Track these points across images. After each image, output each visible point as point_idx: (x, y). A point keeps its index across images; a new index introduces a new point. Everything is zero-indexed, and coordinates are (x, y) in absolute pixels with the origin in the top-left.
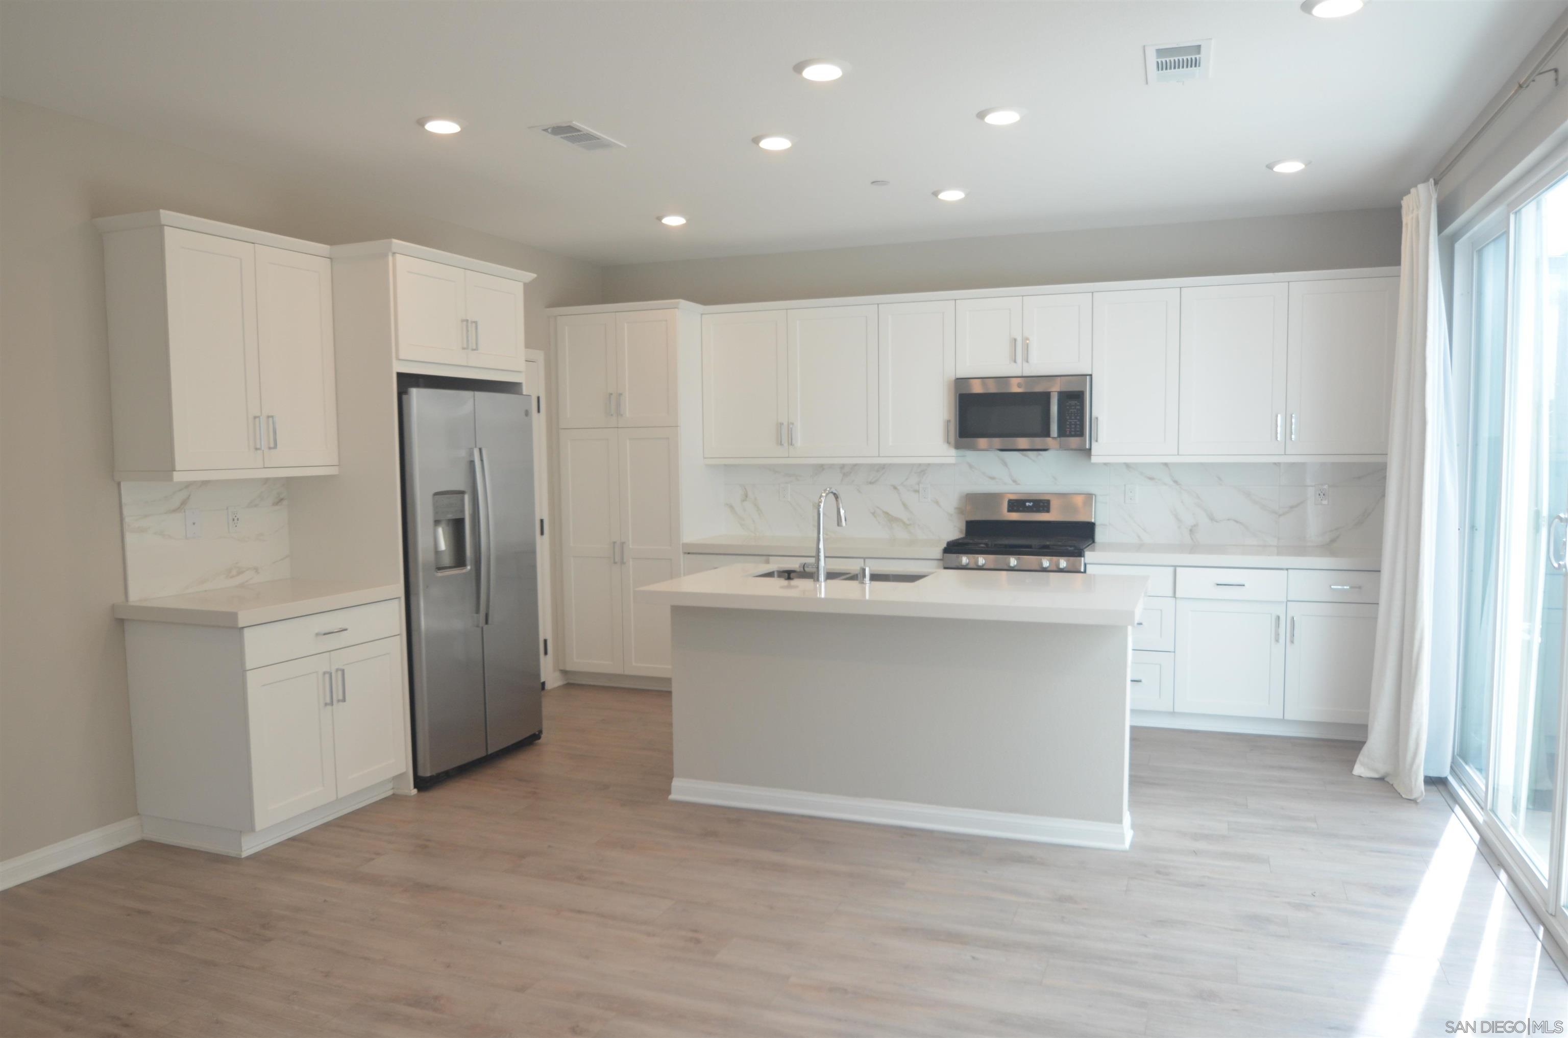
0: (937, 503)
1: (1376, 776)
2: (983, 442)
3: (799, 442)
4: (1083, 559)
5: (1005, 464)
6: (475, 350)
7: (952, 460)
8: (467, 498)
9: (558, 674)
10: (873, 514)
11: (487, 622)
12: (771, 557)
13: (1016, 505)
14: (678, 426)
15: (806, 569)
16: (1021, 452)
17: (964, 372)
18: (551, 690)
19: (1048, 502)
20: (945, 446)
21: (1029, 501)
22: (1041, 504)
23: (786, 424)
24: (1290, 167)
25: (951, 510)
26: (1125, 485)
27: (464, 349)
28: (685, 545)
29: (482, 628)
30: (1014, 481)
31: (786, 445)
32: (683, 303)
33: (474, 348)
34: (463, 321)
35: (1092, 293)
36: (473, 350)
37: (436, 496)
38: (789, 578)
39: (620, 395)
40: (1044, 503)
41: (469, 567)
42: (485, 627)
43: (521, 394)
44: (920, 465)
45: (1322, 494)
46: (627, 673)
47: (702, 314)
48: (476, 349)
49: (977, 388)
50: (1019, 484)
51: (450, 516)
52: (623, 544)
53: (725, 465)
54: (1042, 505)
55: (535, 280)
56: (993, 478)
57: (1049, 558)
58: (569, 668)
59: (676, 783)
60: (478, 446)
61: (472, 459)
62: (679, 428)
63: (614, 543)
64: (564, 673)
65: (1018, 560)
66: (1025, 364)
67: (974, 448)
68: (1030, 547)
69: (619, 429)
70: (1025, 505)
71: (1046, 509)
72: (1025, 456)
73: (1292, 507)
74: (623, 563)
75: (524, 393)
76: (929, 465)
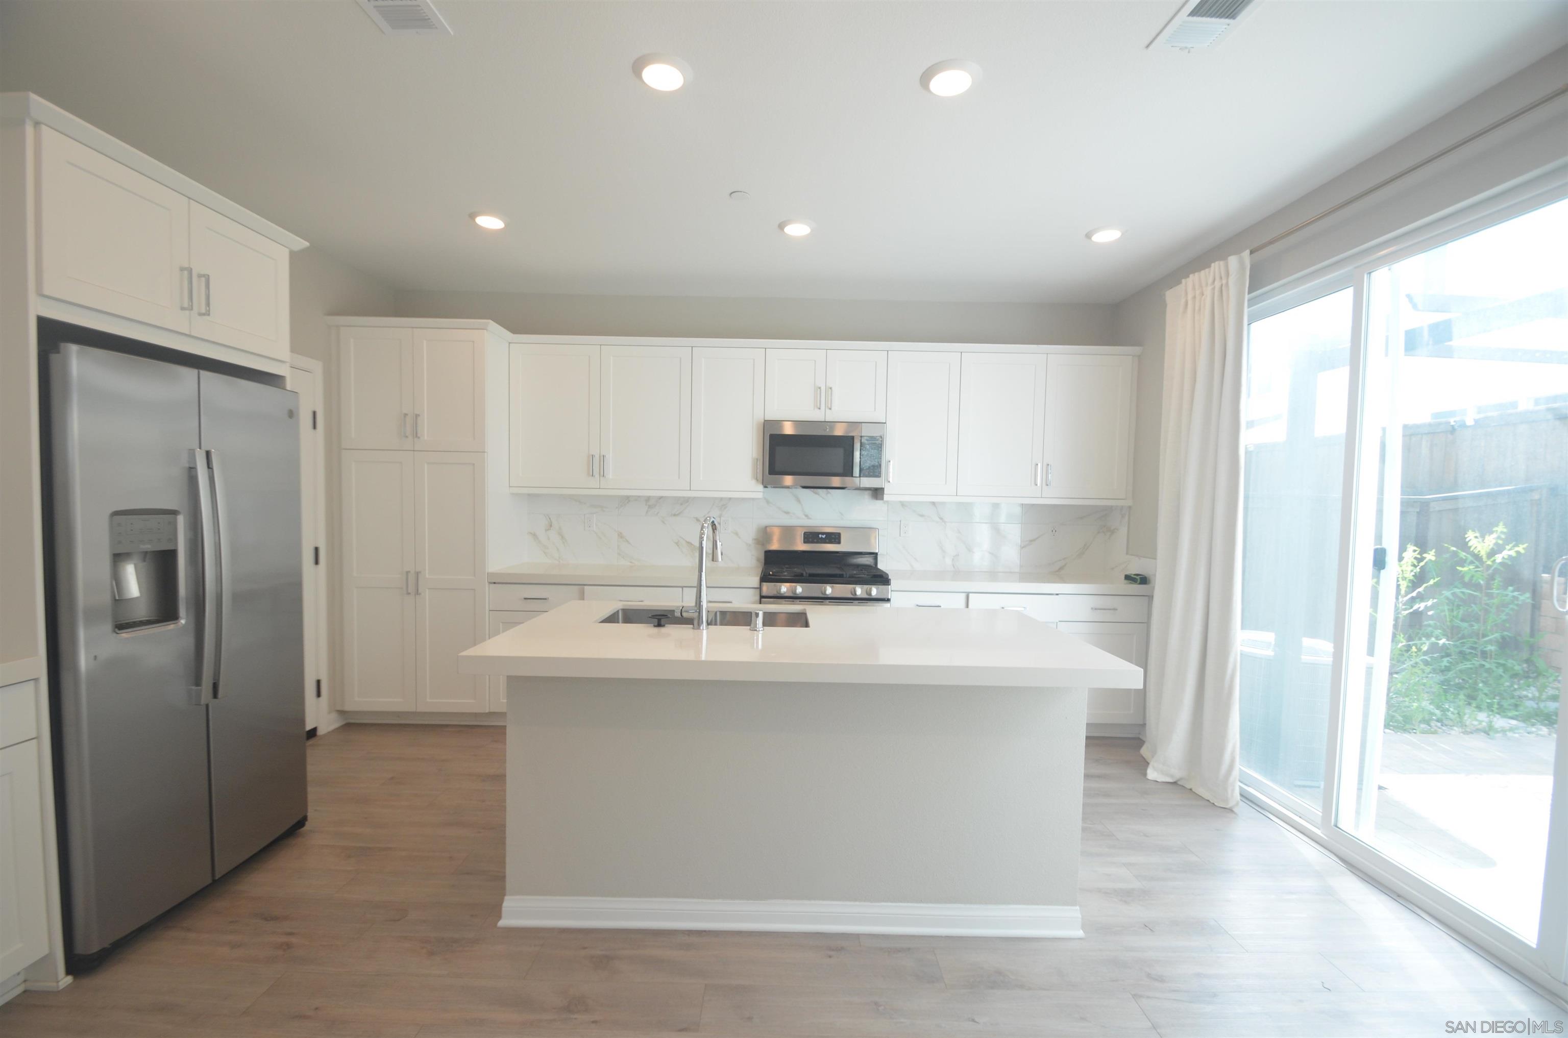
0: (737, 534)
1: (1171, 780)
2: (788, 480)
3: (610, 474)
4: (890, 586)
5: (799, 501)
6: (204, 314)
7: (760, 495)
8: (181, 520)
9: (334, 716)
10: (677, 544)
11: (215, 695)
12: (585, 587)
13: (811, 536)
14: (485, 452)
15: (684, 614)
16: (812, 490)
17: (773, 415)
18: (325, 735)
19: (839, 535)
20: (754, 482)
21: (823, 534)
22: (833, 536)
23: (597, 457)
24: (1107, 236)
25: (750, 541)
26: (900, 521)
27: (183, 309)
28: (490, 575)
29: (207, 706)
30: (806, 516)
31: (597, 476)
32: (492, 325)
33: (203, 311)
34: (182, 269)
35: (888, 351)
36: (201, 314)
37: (117, 518)
38: (659, 625)
39: (417, 416)
40: (835, 536)
41: (183, 622)
42: (213, 703)
43: (284, 388)
44: (721, 499)
45: (1054, 531)
46: (418, 710)
47: (510, 343)
48: (207, 313)
49: (788, 429)
50: (810, 519)
51: (148, 547)
52: (417, 574)
53: (529, 495)
54: (834, 538)
55: (308, 248)
56: (787, 513)
57: (860, 586)
58: (348, 707)
59: (509, 903)
60: (205, 447)
61: (192, 466)
62: (486, 453)
63: (408, 572)
64: (342, 713)
65: (832, 587)
66: (828, 411)
67: (780, 486)
68: (841, 576)
69: (415, 452)
70: (819, 537)
71: (837, 540)
72: (816, 493)
73: (1031, 541)
74: (417, 593)
75: (288, 387)
76: (730, 499)
